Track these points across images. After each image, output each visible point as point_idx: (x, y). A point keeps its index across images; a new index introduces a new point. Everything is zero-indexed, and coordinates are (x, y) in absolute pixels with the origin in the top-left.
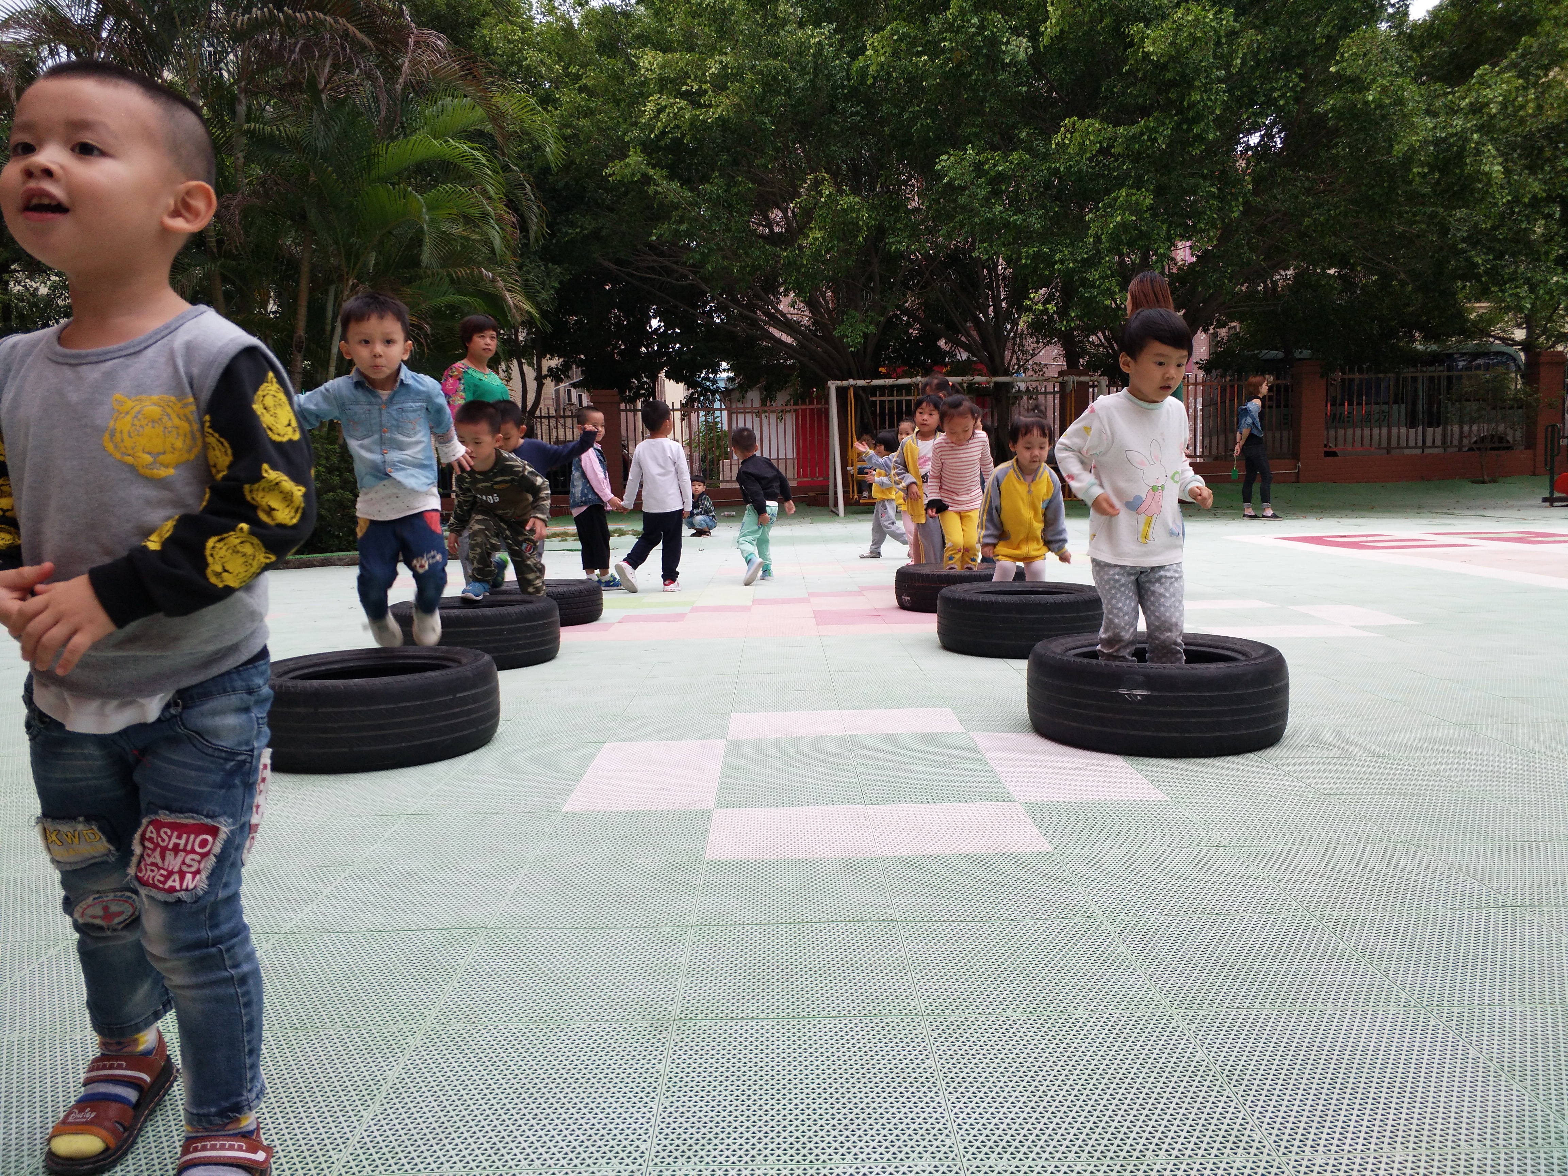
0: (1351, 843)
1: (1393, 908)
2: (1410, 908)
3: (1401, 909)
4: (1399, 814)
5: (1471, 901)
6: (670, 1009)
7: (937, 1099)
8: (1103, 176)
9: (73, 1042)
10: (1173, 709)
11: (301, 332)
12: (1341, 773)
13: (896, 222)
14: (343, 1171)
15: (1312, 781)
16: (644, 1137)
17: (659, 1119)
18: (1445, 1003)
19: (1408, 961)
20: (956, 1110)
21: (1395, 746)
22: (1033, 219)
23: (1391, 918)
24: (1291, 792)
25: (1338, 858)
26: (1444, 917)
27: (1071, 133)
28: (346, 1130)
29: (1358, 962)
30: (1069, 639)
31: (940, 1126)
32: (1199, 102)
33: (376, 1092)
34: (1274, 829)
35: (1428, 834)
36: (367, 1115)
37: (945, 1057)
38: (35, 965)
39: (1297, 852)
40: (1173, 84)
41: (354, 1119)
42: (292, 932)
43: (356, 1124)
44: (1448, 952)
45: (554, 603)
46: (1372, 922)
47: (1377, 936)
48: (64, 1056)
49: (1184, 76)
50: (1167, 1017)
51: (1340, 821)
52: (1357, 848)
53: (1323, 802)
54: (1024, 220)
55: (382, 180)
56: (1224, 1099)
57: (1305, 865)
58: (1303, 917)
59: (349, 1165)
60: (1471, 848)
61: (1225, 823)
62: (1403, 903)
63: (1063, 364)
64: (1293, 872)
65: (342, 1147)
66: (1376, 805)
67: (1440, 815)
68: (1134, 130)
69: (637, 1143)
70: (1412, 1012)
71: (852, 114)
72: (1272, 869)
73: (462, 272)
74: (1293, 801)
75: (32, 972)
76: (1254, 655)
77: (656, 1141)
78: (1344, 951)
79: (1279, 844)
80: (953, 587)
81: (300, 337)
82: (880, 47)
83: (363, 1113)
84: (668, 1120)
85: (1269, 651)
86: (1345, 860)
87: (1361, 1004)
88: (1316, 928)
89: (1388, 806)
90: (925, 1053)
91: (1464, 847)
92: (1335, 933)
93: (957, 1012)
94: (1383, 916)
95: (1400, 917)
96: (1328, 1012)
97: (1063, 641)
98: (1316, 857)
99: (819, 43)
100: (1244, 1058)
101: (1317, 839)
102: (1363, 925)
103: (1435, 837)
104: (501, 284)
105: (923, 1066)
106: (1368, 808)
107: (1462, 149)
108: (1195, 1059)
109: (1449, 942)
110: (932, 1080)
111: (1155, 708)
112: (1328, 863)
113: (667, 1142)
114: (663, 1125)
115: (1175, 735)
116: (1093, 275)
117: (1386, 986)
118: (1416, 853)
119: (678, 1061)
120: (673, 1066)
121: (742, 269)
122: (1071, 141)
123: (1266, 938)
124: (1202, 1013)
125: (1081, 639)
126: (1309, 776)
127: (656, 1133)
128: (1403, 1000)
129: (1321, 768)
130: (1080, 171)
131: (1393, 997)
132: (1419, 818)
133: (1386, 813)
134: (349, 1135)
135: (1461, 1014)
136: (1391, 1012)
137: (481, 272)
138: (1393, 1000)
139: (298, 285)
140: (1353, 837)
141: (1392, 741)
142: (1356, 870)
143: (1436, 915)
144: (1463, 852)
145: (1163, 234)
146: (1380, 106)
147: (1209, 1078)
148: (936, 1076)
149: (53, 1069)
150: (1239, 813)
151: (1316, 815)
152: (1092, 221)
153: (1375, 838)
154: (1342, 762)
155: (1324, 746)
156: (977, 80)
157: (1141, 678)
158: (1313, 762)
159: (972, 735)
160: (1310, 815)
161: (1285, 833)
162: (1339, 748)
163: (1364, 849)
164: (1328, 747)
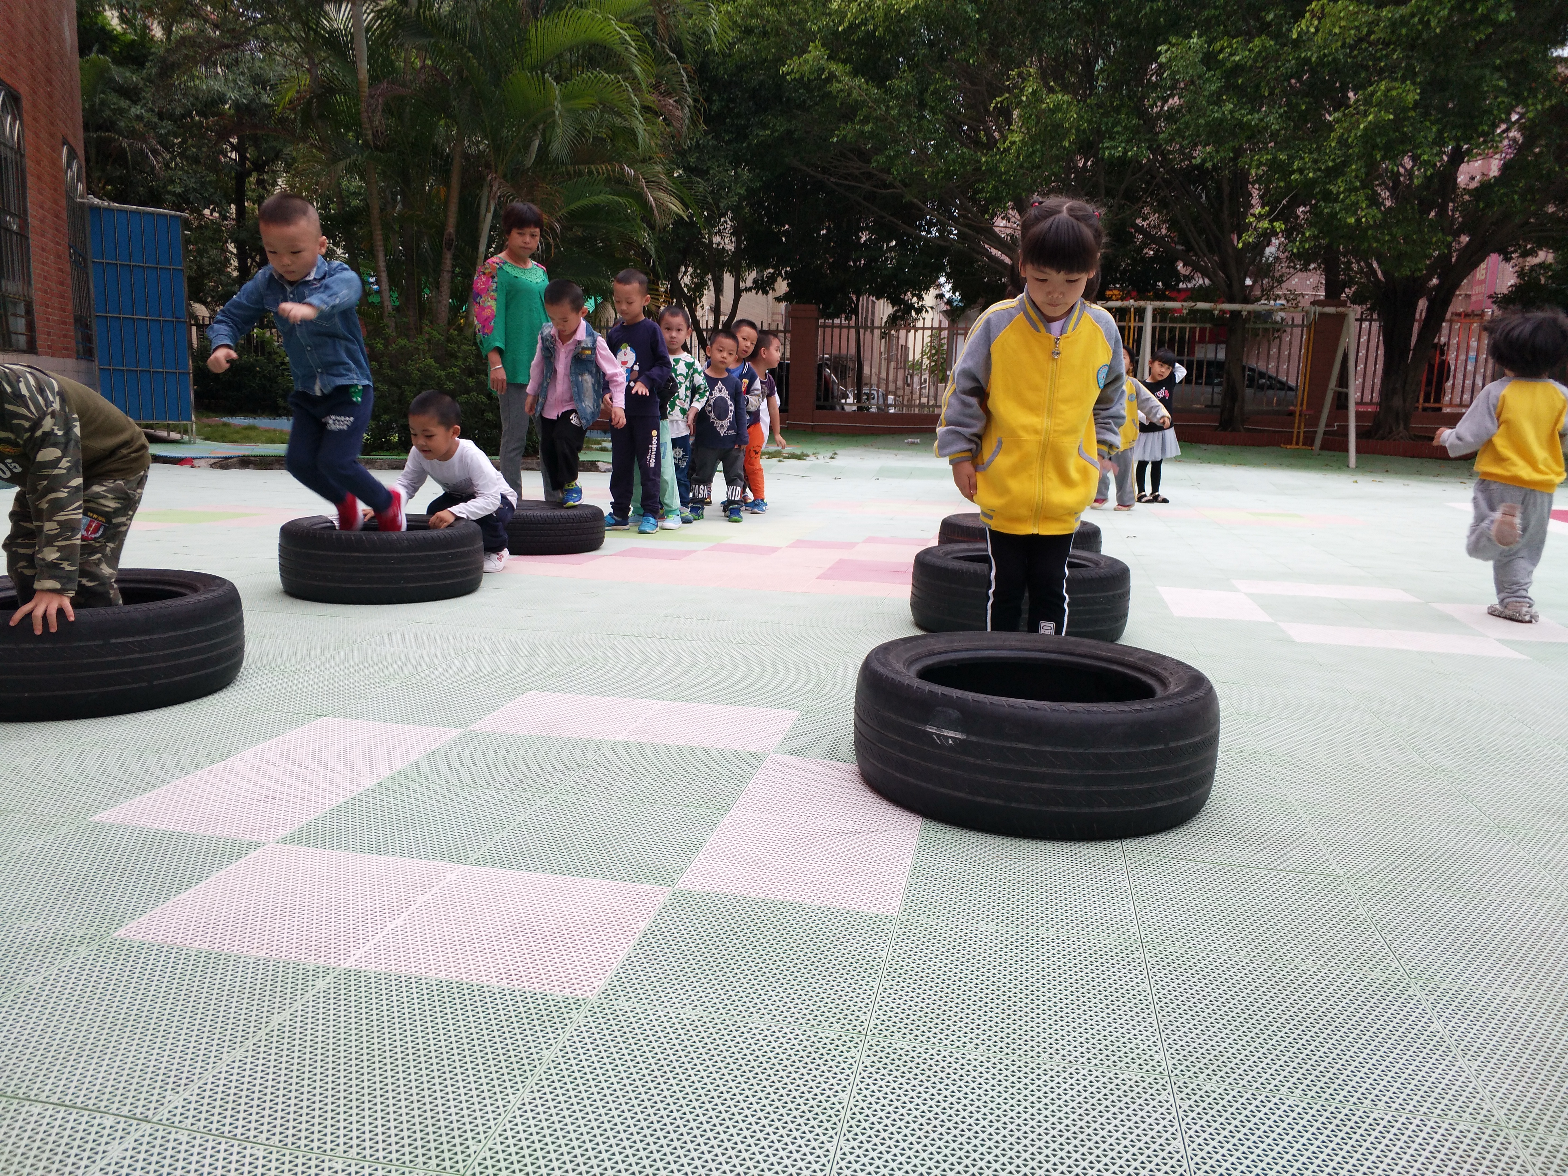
8: (1366, 68)
10: (996, 764)
11: (451, 230)
12: (1216, 900)
15: (1155, 909)
27: (1320, 19)
34: (985, 1006)
52: (1074, 1074)
53: (1123, 959)
57: (941, 1101)
79: (952, 1043)
81: (450, 234)
98: (978, 1087)
101: (1027, 1042)
104: (643, 182)
111: (971, 760)
115: (996, 802)
122: (1318, 26)
126: (1161, 898)
137: (623, 169)
151: (1085, 985)
152: (1338, 121)
153: (1124, 1057)
154: (1242, 877)
155: (1246, 841)
157: (956, 714)
158: (1195, 872)
159: (771, 758)
160: (1075, 983)
161: (990, 1019)
162: (1266, 847)
163: (1080, 1081)
164: (1252, 843)
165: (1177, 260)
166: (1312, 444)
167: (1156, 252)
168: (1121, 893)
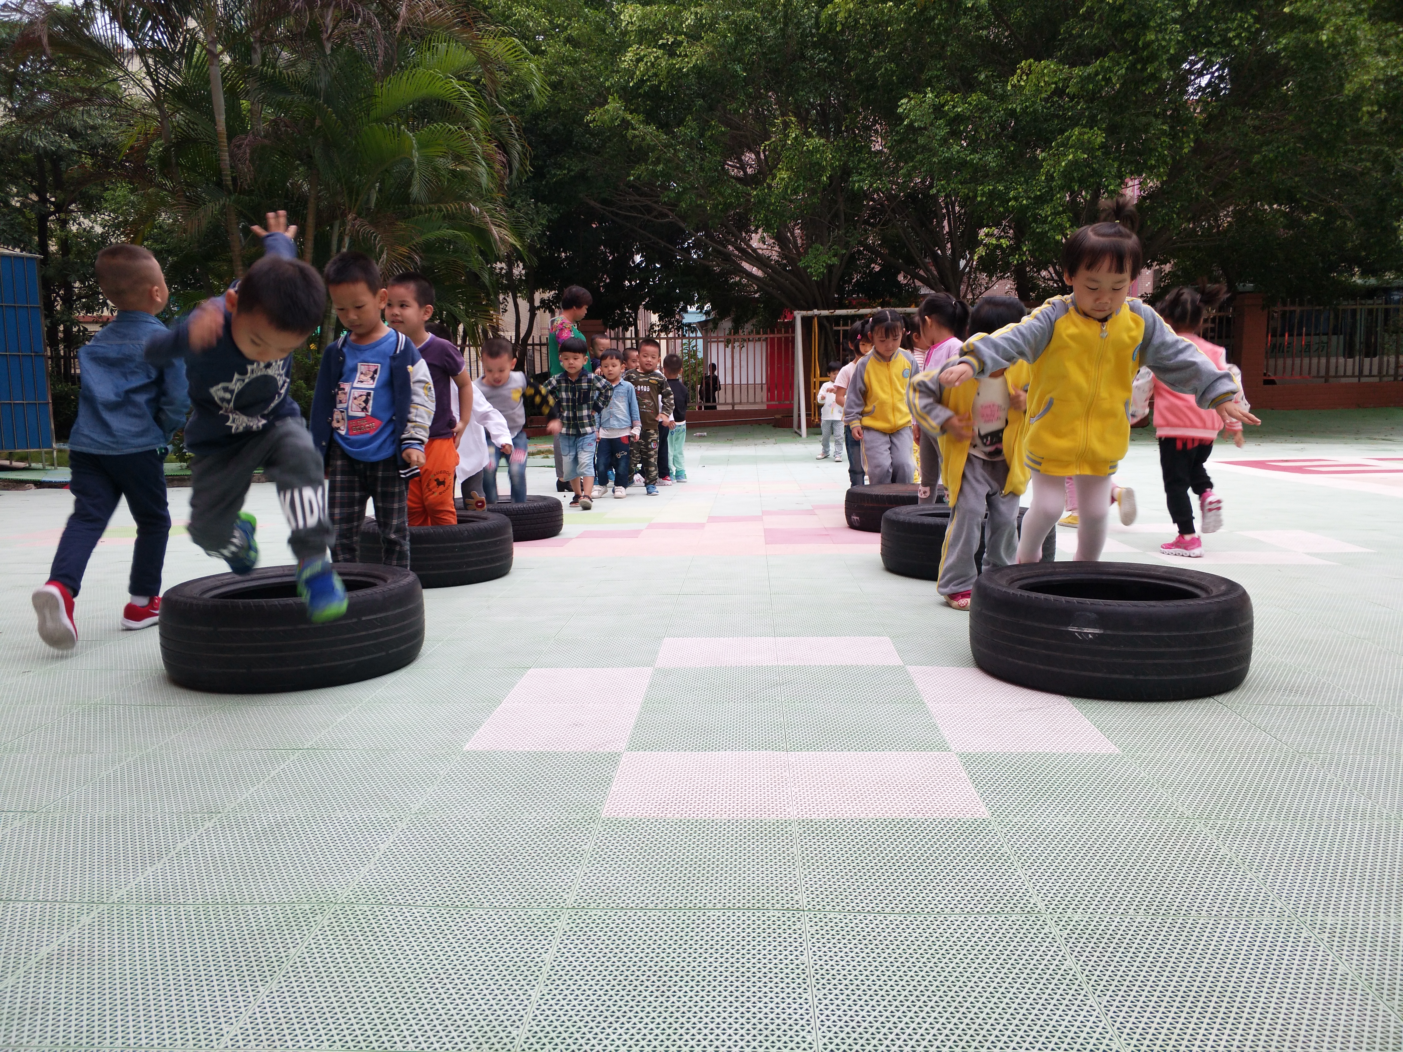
0: (1337, 818)
4: (1388, 780)
8: (1058, 116)
10: (1128, 649)
12: (1314, 726)
13: (859, 161)
15: (1283, 734)
21: (1371, 693)
22: (989, 158)
24: (1260, 748)
25: (1324, 839)
27: (1027, 75)
29: (1365, 996)
32: (1153, 42)
34: (1245, 797)
40: (1128, 25)
45: (507, 520)
46: (1375, 933)
47: (1384, 956)
49: (1139, 16)
51: (1321, 789)
52: (1345, 826)
53: (1299, 764)
54: (981, 159)
55: (379, 120)
57: (1285, 848)
58: (1290, 924)
61: (1186, 786)
64: (1272, 858)
66: (1359, 768)
68: (1090, 70)
71: (820, 60)
73: (452, 207)
74: (1262, 760)
76: (1217, 591)
79: (1252, 818)
80: (898, 509)
85: (1233, 586)
86: (1333, 843)
88: (1307, 941)
89: (1374, 771)
94: (1387, 925)
98: (1297, 838)
101: (1297, 813)
102: (1364, 938)
106: (1351, 772)
111: (1107, 648)
115: (1128, 677)
116: (1047, 210)
121: (715, 207)
122: (1026, 81)
126: (1279, 728)
129: (1290, 719)
130: (1035, 111)
133: (1373, 779)
140: (1339, 812)
141: (1366, 687)
145: (1114, 171)
146: (1333, 45)
150: (1201, 774)
151: (1292, 780)
152: (1045, 159)
153: (1364, 814)
154: (1314, 711)
155: (1291, 691)
156: (940, 25)
157: (1093, 616)
158: (1281, 711)
159: (910, 669)
160: (1285, 779)
161: (1258, 803)
162: (1308, 693)
163: (1354, 828)
164: (1297, 692)
165: (899, 273)
167: (881, 266)
168: (1250, 728)
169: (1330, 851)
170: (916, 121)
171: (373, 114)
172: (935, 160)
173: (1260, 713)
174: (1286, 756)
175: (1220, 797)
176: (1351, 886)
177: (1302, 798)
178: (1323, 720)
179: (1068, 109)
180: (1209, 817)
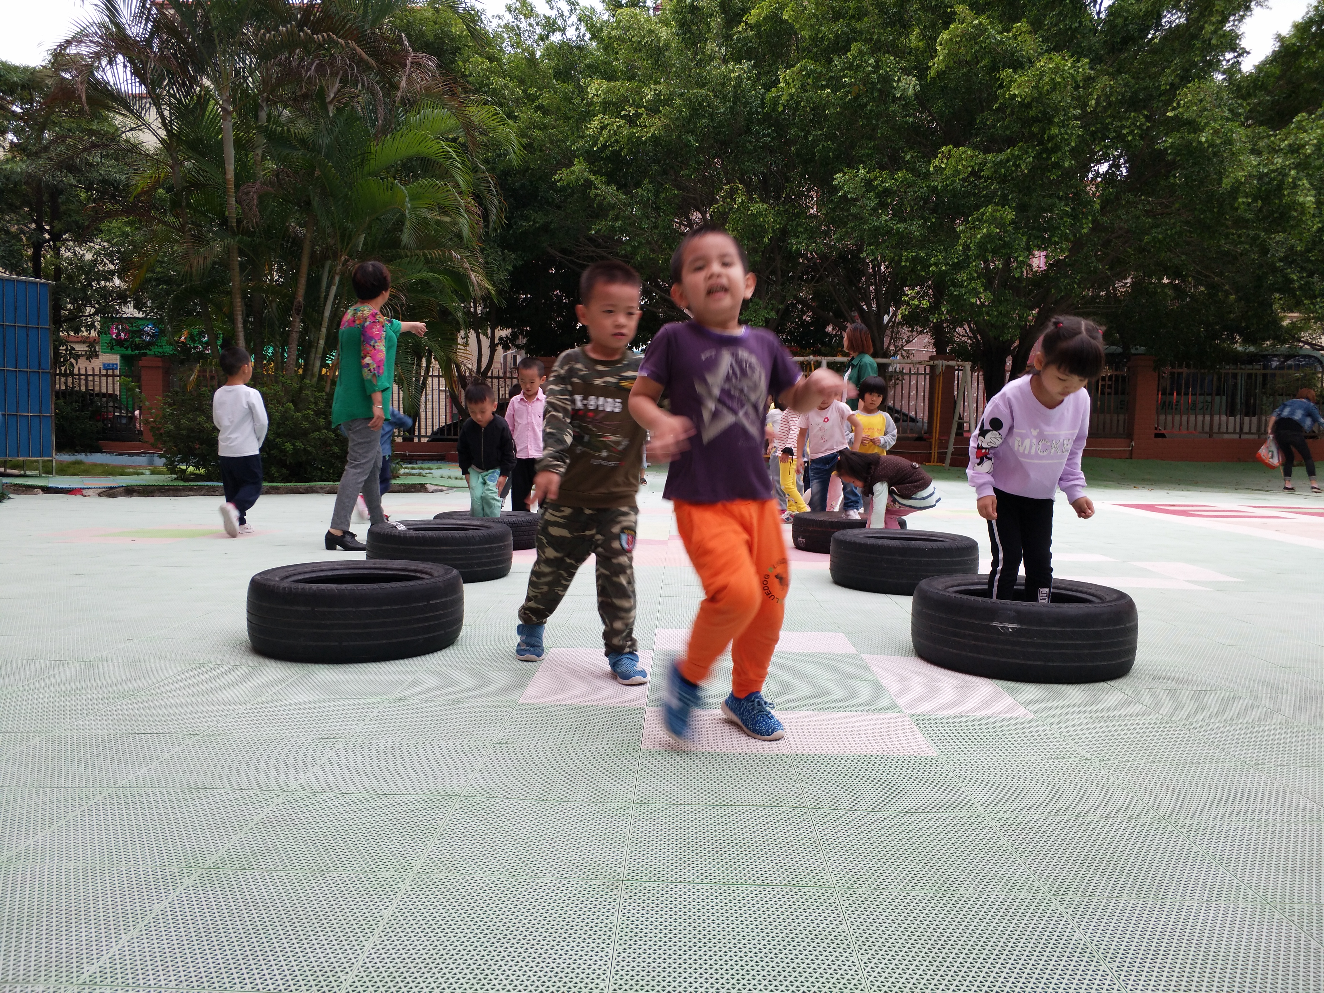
0: (1198, 763)
1: (1237, 819)
2: (1252, 820)
3: (1245, 820)
4: (1238, 740)
5: (1304, 815)
6: (619, 871)
7: (851, 959)
8: (974, 194)
9: (120, 873)
10: (1039, 641)
11: (301, 299)
12: (1184, 704)
13: (797, 225)
14: (350, 989)
15: (1160, 708)
16: (603, 977)
17: (615, 962)
18: (1287, 900)
19: (1253, 864)
20: (868, 969)
21: (1230, 684)
22: (913, 228)
23: (1236, 827)
24: (1142, 717)
25: (1187, 774)
26: (1282, 828)
27: (948, 159)
28: (351, 956)
29: (1210, 864)
30: (948, 579)
31: (855, 982)
32: (1057, 135)
33: (374, 926)
34: (1129, 747)
35: (1264, 758)
36: (368, 945)
37: (856, 924)
38: (85, 807)
39: (1150, 768)
40: (1035, 120)
41: (356, 947)
42: (297, 790)
43: (359, 952)
44: (1287, 858)
45: (509, 530)
46: (1221, 830)
47: (1225, 842)
48: (112, 883)
49: (1045, 113)
50: (1046, 901)
51: (1187, 743)
53: (1171, 727)
54: (906, 228)
55: (375, 174)
56: (1100, 973)
57: (1158, 779)
58: (1159, 824)
59: (355, 985)
60: (1301, 771)
61: (1086, 739)
62: (1246, 816)
63: (932, 350)
64: (1148, 785)
65: (348, 970)
66: (1217, 731)
67: (1273, 741)
68: (1002, 156)
69: (597, 981)
70: (1259, 907)
71: (764, 136)
72: (1129, 781)
73: (436, 253)
74: (1143, 725)
75: (83, 813)
76: (1108, 598)
77: (612, 981)
78: (1197, 854)
79: (1134, 761)
80: (845, 532)
81: (299, 302)
82: (790, 81)
83: (364, 943)
84: (622, 964)
85: (1122, 596)
86: (1193, 777)
87: (1214, 898)
88: (1171, 833)
89: (1228, 734)
90: (839, 919)
91: (1295, 770)
92: (1188, 838)
93: (864, 886)
94: (1229, 825)
95: (1244, 827)
96: (1187, 904)
97: (943, 580)
98: (1168, 773)
99: (739, 76)
100: (1116, 939)
101: (1168, 758)
102: (1212, 833)
103: (1270, 761)
104: (467, 265)
105: (838, 930)
106: (1210, 733)
107: (1282, 182)
108: (1074, 938)
109: (1287, 850)
110: (846, 942)
111: (1023, 640)
112: (1179, 779)
113: (622, 982)
114: (618, 968)
115: (1040, 663)
116: (962, 276)
117: (1235, 884)
118: (1254, 774)
119: (628, 915)
120: (624, 918)
122: (947, 164)
123: (1129, 839)
124: (1077, 899)
125: (958, 578)
126: (1157, 704)
127: (613, 974)
128: (1250, 896)
129: (1166, 698)
130: (954, 189)
131: (1242, 893)
132: (1255, 744)
133: (1227, 738)
134: (354, 960)
135: (1301, 911)
136: (1241, 906)
137: (451, 254)
138: (1241, 896)
139: (300, 259)
140: (1199, 758)
141: (1227, 679)
142: (1204, 785)
143: (1274, 826)
144: (1295, 774)
145: (1023, 244)
146: (1212, 145)
147: (1087, 955)
148: (850, 939)
149: (104, 893)
150: (1097, 732)
151: (1165, 738)
152: (963, 232)
153: (1218, 760)
154: (1184, 694)
155: (1167, 680)
156: (871, 111)
157: (1013, 614)
158: (1159, 693)
159: (865, 656)
160: (1159, 737)
161: (1139, 752)
162: (1181, 682)
163: (1209, 770)
164: (1172, 681)
165: (828, 324)
166: (944, 463)
167: (812, 317)
168: (1135, 703)
169: (1191, 782)
170: (849, 193)
171: (366, 168)
172: (866, 227)
173: (1143, 694)
174: (1161, 723)
175: (1111, 747)
176: (1205, 803)
177: (1172, 749)
178: (1192, 700)
179: (983, 189)
180: (1102, 759)
